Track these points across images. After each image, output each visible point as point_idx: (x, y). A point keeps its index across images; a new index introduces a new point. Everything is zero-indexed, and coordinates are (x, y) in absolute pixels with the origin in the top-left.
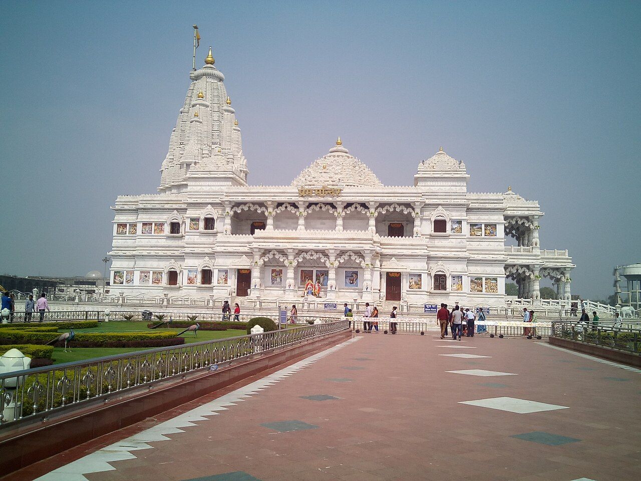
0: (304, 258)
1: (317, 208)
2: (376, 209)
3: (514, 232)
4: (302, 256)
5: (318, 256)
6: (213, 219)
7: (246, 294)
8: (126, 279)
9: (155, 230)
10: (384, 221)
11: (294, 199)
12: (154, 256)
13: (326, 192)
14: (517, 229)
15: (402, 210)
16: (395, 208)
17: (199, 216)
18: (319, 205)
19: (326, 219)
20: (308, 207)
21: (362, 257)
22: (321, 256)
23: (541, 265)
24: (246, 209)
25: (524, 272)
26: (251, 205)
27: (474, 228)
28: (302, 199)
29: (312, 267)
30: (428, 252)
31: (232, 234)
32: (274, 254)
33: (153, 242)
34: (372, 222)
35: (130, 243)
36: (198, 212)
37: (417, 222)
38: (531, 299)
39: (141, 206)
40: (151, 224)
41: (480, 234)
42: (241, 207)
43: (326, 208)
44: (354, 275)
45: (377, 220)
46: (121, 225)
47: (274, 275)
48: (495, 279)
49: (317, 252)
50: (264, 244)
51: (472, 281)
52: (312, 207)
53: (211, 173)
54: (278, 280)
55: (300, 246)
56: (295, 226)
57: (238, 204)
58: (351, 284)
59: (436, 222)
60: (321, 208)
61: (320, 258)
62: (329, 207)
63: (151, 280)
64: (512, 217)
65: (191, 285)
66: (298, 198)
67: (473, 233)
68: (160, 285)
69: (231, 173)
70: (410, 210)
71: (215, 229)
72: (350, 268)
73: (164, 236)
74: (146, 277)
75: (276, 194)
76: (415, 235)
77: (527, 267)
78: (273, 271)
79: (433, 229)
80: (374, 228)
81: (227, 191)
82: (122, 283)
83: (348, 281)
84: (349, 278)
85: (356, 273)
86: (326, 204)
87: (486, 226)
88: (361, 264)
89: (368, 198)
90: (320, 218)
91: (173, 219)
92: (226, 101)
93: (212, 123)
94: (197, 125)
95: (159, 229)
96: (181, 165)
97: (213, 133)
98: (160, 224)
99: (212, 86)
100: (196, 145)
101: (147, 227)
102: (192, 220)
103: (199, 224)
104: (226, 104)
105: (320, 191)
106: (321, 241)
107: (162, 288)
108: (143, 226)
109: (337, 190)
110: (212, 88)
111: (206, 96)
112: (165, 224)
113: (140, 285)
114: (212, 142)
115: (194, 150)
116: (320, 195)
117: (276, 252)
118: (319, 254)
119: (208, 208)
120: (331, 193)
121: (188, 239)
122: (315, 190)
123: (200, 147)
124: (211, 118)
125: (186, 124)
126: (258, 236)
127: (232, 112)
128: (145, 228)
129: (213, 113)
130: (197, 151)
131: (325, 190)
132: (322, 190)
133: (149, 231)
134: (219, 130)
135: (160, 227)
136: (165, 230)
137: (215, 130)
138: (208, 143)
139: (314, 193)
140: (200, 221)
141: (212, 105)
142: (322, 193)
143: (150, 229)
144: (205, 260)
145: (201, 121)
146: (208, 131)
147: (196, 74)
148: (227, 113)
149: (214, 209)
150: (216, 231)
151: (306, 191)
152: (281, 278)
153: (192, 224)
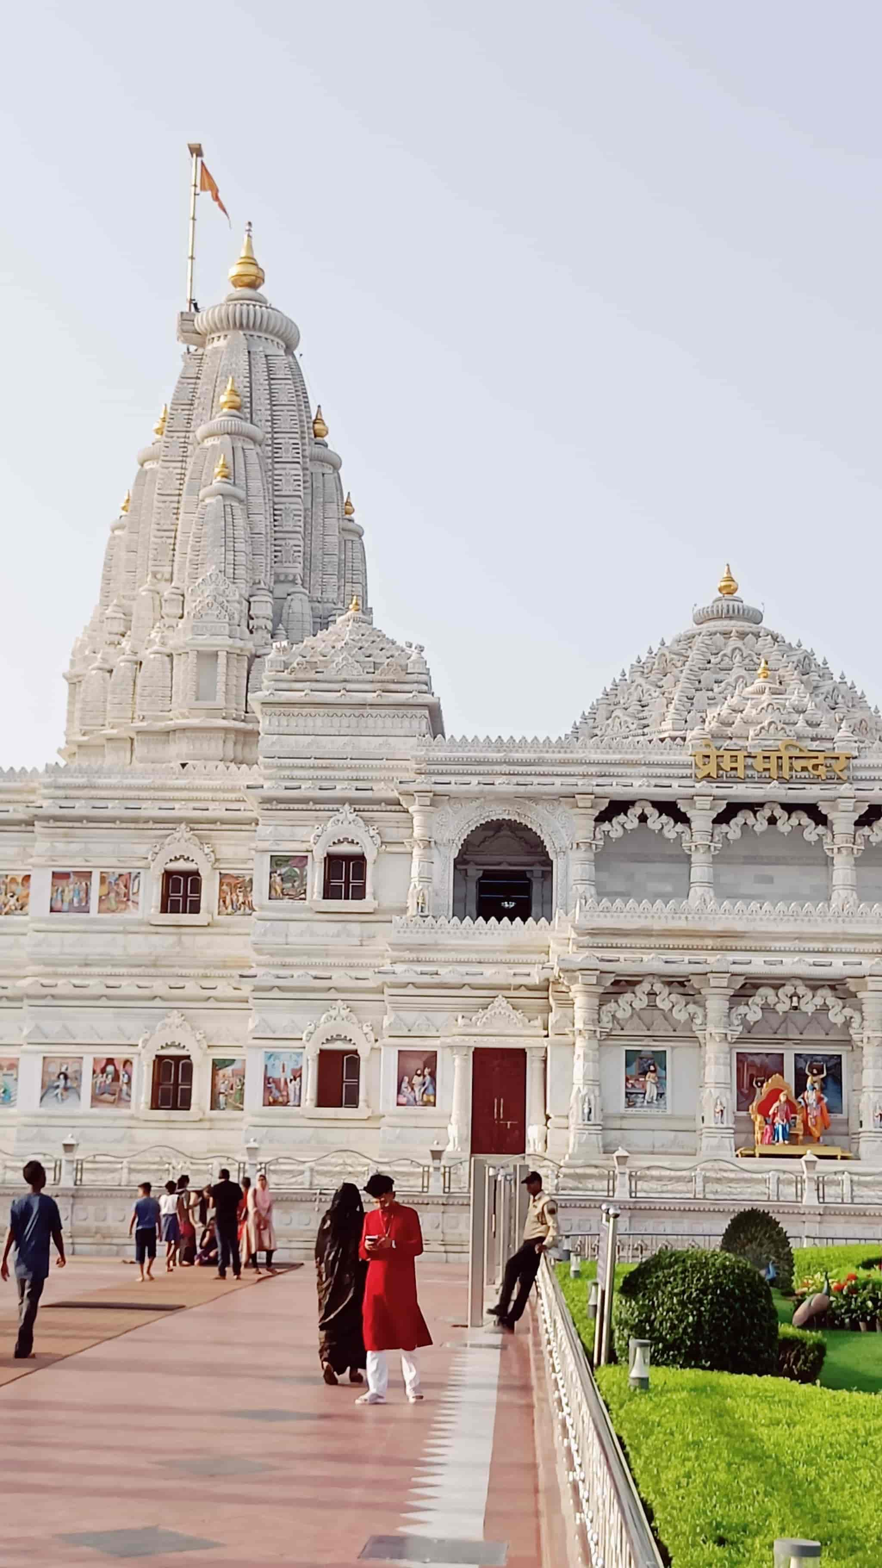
0: (766, 1007)
1: (760, 825)
4: (757, 999)
5: (819, 1001)
6: (359, 861)
9: (102, 899)
11: (674, 790)
12: (99, 997)
13: (798, 764)
17: (304, 847)
18: (766, 812)
19: (776, 861)
20: (724, 818)
22: (831, 1001)
28: (702, 787)
29: (784, 1041)
32: (652, 994)
33: (95, 945)
36: (299, 831)
39: (48, 807)
40: (88, 875)
43: (794, 821)
47: (634, 1070)
49: (816, 984)
50: (618, 954)
52: (739, 819)
53: (349, 686)
54: (650, 1088)
55: (760, 963)
56: (682, 885)
60: (772, 821)
61: (825, 1008)
62: (805, 820)
65: (277, 1109)
66: (689, 783)
71: (369, 898)
73: (141, 923)
74: (67, 1076)
75: (608, 770)
78: (632, 1056)
81: (415, 755)
86: (790, 808)
90: (752, 860)
91: (176, 859)
92: (311, 425)
93: (275, 503)
94: (228, 509)
95: (118, 894)
96: (170, 656)
97: (277, 542)
98: (123, 878)
99: (268, 367)
100: (227, 581)
101: (70, 889)
102: (277, 861)
103: (303, 877)
104: (313, 436)
105: (774, 760)
106: (834, 946)
107: (133, 1123)
108: (53, 885)
109: (838, 758)
110: (269, 375)
111: (251, 402)
112: (142, 876)
113: (42, 1110)
114: (277, 575)
115: (226, 603)
116: (774, 773)
117: (658, 987)
118: (820, 992)
119: (340, 817)
120: (815, 767)
121: (265, 934)
122: (755, 757)
123: (243, 592)
124: (270, 486)
125: (176, 505)
126: (594, 925)
127: (336, 466)
128: (63, 891)
129: (276, 466)
130: (237, 605)
131: (791, 758)
132: (780, 758)
133: (76, 904)
134: (298, 529)
135: (123, 890)
136: (140, 898)
137: (285, 529)
138: (265, 578)
139: (751, 767)
140: (308, 868)
141: (273, 438)
142: (780, 767)
143: (83, 894)
144: (333, 1013)
145: (242, 494)
146: (264, 532)
147: (201, 321)
148: (317, 469)
149: (367, 821)
150: (375, 904)
151: (720, 759)
152: (661, 1082)
153: (278, 879)
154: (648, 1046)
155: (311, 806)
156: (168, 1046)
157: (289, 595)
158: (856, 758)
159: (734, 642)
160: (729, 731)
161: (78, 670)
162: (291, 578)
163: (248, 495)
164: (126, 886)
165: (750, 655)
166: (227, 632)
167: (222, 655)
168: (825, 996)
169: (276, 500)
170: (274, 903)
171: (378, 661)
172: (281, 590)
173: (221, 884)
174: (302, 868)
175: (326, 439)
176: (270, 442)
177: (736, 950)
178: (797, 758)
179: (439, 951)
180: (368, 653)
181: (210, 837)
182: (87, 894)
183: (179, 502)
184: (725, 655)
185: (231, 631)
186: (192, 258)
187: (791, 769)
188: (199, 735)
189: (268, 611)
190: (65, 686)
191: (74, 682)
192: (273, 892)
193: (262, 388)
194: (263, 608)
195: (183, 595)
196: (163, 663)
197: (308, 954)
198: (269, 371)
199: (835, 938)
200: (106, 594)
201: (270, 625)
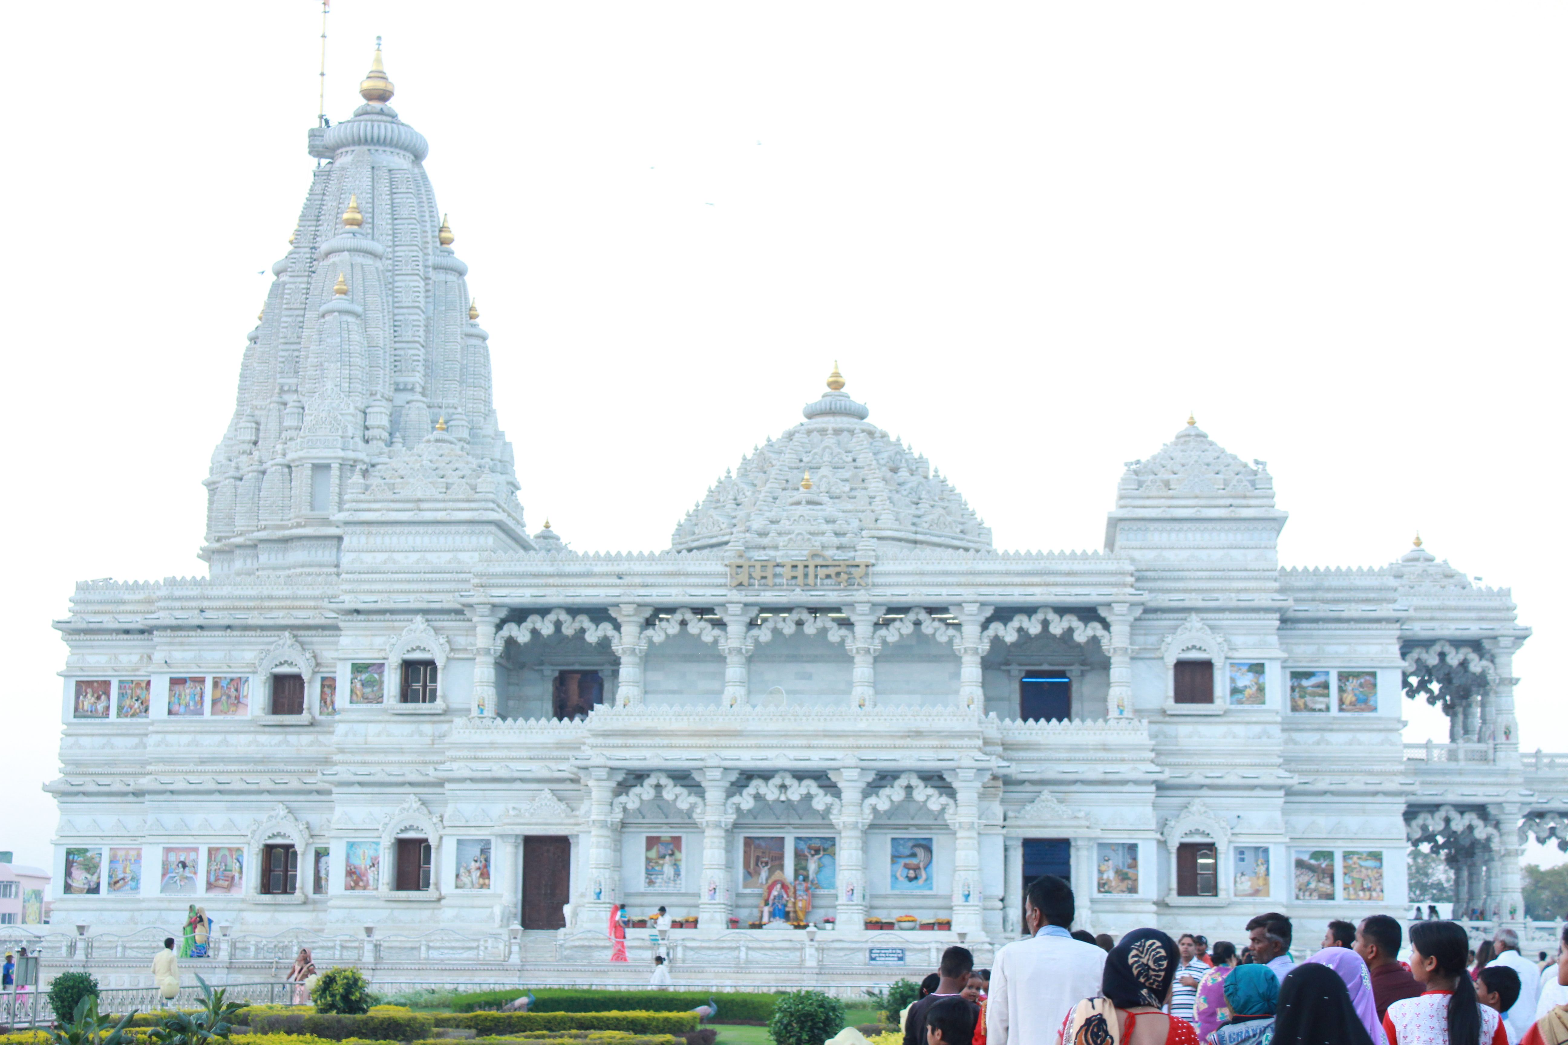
0: (758, 797)
1: (788, 626)
2: (985, 626)
3: (1435, 687)
4: (751, 790)
5: (803, 791)
6: (430, 666)
7: (556, 921)
8: (110, 876)
9: (214, 702)
10: (1007, 663)
11: (704, 596)
12: (211, 792)
13: (822, 572)
14: (1447, 680)
15: (1070, 630)
16: (1045, 624)
17: (382, 655)
18: (794, 616)
19: (816, 660)
21: (948, 790)
22: (814, 790)
23: (1523, 804)
24: (546, 628)
25: (1470, 828)
26: (564, 616)
27: (1305, 683)
28: (736, 595)
29: (780, 827)
30: (1158, 769)
31: (504, 718)
32: (658, 787)
33: (210, 744)
34: (971, 670)
35: (123, 746)
36: (379, 641)
37: (1118, 671)
38: (1495, 919)
39: (165, 618)
40: (202, 681)
41: (1323, 706)
42: (528, 624)
43: (819, 623)
44: (921, 853)
45: (987, 664)
46: (89, 683)
47: (653, 854)
48: (1377, 856)
49: (800, 776)
50: (626, 753)
51: (1300, 864)
52: (769, 623)
53: (423, 505)
54: (668, 870)
55: (748, 759)
56: (715, 685)
57: (518, 615)
58: (911, 880)
59: (1181, 666)
60: (800, 623)
61: (810, 797)
62: (829, 621)
63: (201, 880)
64: (1427, 644)
65: (358, 892)
66: (722, 591)
67: (1301, 702)
68: (235, 894)
69: (491, 505)
70: (1095, 629)
71: (439, 700)
72: (906, 827)
73: (248, 723)
74: (184, 865)
75: (650, 580)
76: (1113, 713)
77: (1481, 810)
78: (652, 842)
79: (1171, 693)
80: (978, 692)
81: (480, 568)
82: (95, 890)
83: (901, 872)
84: (902, 862)
85: (927, 846)
86: (816, 612)
87: (1344, 677)
88: (947, 816)
89: (958, 591)
90: (792, 659)
91: (281, 664)
92: (437, 234)
93: (395, 315)
94: (344, 326)
95: (229, 697)
96: (289, 467)
97: (397, 352)
98: (235, 683)
99: (391, 182)
100: (342, 395)
101: (188, 690)
102: (358, 669)
103: (381, 683)
104: (438, 244)
105: (801, 568)
106: (815, 742)
107: (243, 906)
108: (170, 690)
109: (858, 566)
110: (392, 189)
111: (373, 218)
112: (251, 680)
113: (163, 895)
114: (397, 384)
115: (339, 417)
116: (800, 580)
117: (664, 781)
118: (806, 782)
119: (413, 626)
120: (838, 574)
121: (346, 735)
122: (783, 566)
123: (359, 404)
124: (390, 299)
125: (301, 319)
126: (606, 728)
127: (461, 273)
128: (180, 695)
129: (397, 278)
130: (350, 418)
131: (816, 566)
132: (806, 566)
133: (192, 708)
134: (417, 339)
135: (233, 693)
136: (249, 701)
137: (404, 339)
138: (383, 388)
139: (780, 575)
140: (386, 673)
141: (394, 252)
142: (806, 575)
143: (197, 698)
144: (406, 805)
145: (359, 309)
146: (382, 345)
147: (330, 137)
148: (441, 276)
149: (436, 630)
150: (443, 706)
151: (752, 569)
152: (676, 865)
153: (359, 685)
154: (666, 833)
155: (388, 616)
156: (274, 836)
157: (408, 403)
158: (873, 565)
159: (830, 440)
160: (765, 541)
161: (215, 478)
162: (409, 387)
163: (365, 310)
164: (237, 690)
165: (839, 453)
166: (339, 445)
167: (335, 466)
168: (811, 786)
169: (396, 311)
170: (354, 706)
171: (450, 481)
172: (401, 398)
173: (323, 686)
174: (381, 673)
175: (452, 247)
176: (390, 256)
177: (730, 747)
178: (822, 566)
179: (496, 748)
180: (441, 473)
181: (311, 643)
182: (202, 696)
183: (304, 316)
184: (816, 454)
185: (344, 443)
186: (322, 74)
187: (816, 576)
188: (313, 542)
189: (385, 421)
190: (204, 493)
191: (212, 487)
192: (354, 697)
193: (383, 203)
194: (380, 418)
195: (303, 408)
196: (283, 474)
197: (386, 752)
198: (391, 185)
199: (816, 735)
200: (241, 402)
201: (385, 435)
